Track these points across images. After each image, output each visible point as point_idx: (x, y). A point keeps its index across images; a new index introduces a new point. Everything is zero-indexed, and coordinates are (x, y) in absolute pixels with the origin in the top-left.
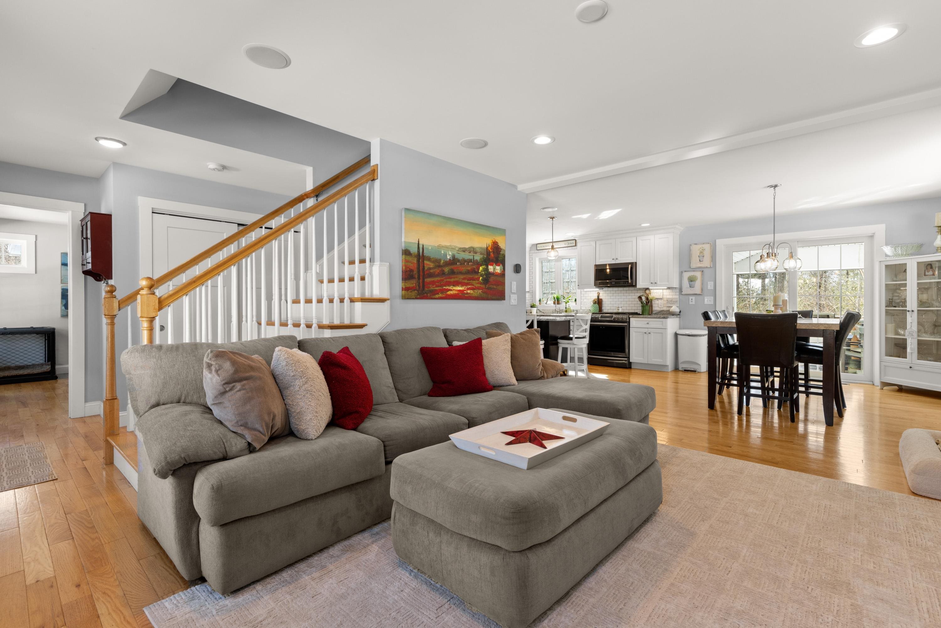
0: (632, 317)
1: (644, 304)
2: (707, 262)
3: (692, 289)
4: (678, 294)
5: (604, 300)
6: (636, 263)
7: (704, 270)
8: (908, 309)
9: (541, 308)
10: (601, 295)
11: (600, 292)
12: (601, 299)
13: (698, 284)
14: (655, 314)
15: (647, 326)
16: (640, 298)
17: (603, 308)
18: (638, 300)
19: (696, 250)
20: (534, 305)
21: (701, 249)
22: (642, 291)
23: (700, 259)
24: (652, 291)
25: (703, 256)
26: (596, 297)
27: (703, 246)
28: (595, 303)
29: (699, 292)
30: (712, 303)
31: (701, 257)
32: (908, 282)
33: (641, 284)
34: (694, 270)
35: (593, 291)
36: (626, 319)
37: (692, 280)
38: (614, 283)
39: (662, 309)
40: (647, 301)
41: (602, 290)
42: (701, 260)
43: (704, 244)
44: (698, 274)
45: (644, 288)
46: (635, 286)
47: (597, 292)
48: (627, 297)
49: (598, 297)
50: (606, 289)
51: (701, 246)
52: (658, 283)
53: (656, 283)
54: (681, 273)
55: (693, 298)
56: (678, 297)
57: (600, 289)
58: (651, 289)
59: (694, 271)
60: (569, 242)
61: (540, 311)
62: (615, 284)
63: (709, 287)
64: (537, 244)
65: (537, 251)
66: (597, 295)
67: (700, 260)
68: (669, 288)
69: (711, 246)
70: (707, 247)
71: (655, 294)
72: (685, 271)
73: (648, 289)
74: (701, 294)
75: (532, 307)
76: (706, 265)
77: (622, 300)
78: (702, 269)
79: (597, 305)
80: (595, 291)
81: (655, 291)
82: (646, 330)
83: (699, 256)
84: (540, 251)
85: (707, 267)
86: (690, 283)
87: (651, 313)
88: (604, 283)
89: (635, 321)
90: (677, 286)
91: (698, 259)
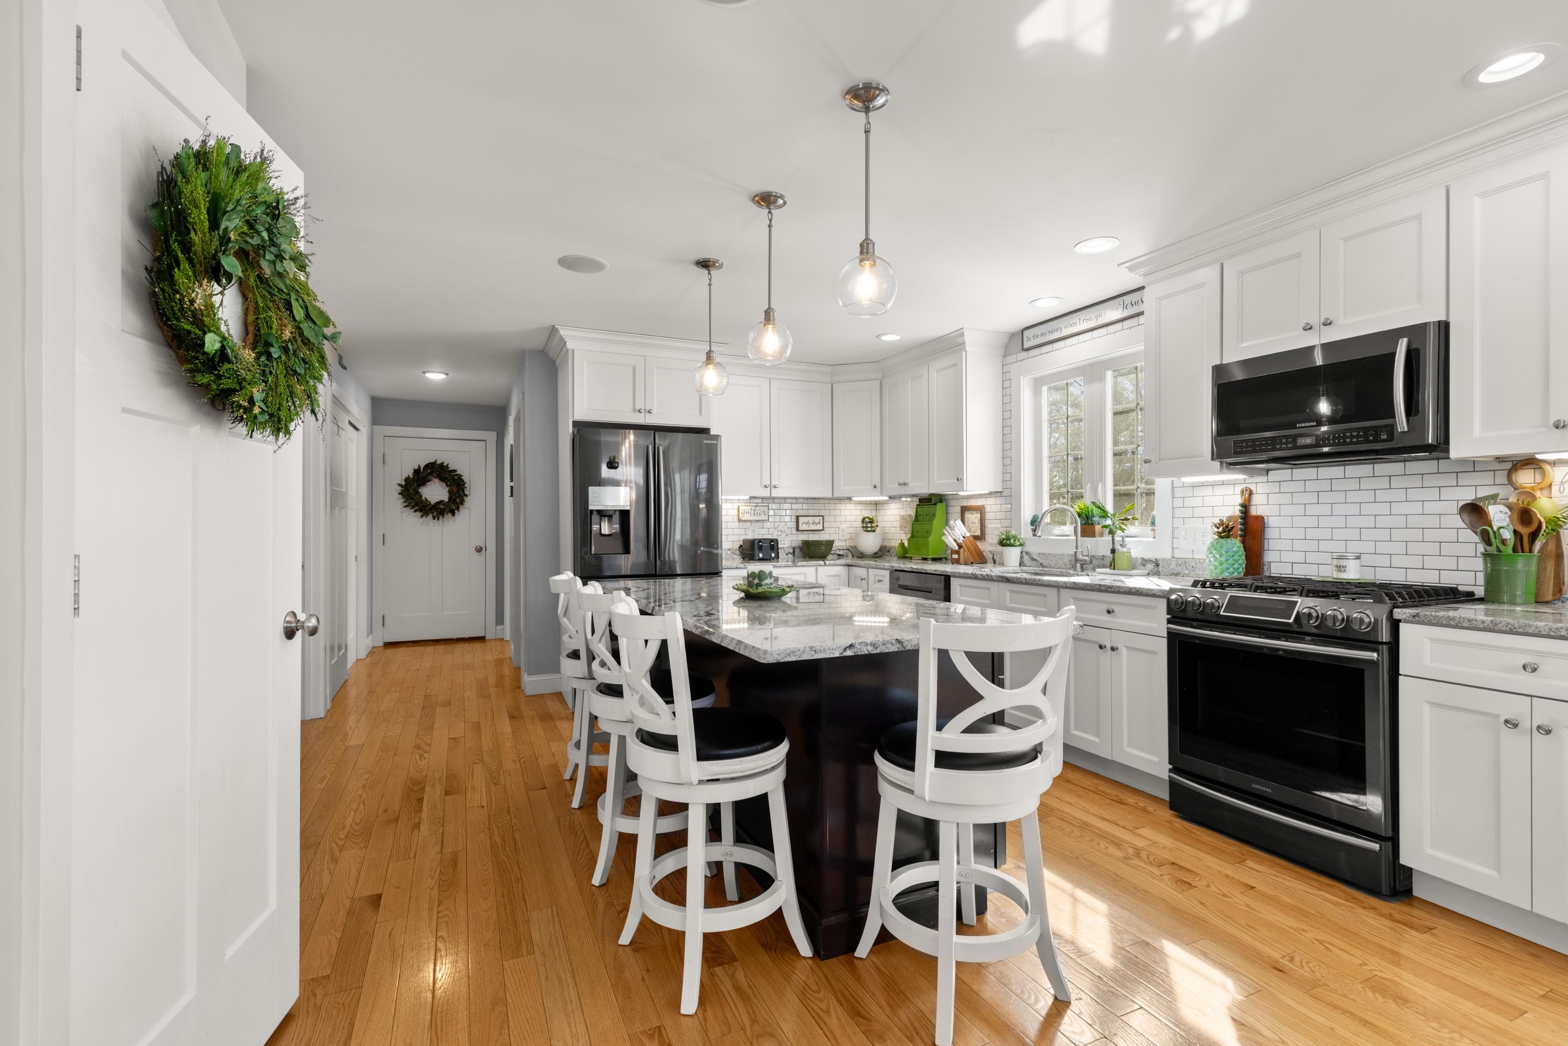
0: (1415, 620)
1: (1504, 542)
5: (1272, 522)
6: (1444, 328)
9: (1034, 548)
10: (1257, 500)
11: (1253, 487)
12: (1260, 519)
15: (1526, 682)
16: (1475, 510)
17: (1270, 556)
20: (1008, 539)
22: (1487, 478)
24: (1561, 473)
26: (1237, 511)
28: (1225, 531)
35: (1223, 483)
36: (1376, 625)
40: (1525, 531)
41: (1264, 479)
45: (1500, 459)
46: (1441, 447)
47: (1238, 489)
48: (1396, 508)
49: (1245, 508)
50: (1282, 474)
57: (1251, 473)
58: (1554, 463)
60: (1127, 299)
61: (1033, 559)
62: (1315, 446)
65: (1025, 354)
66: (1238, 500)
73: (1530, 462)
75: (1004, 543)
79: (1235, 544)
80: (1234, 483)
82: (1516, 708)
84: (1032, 353)
87: (1549, 597)
88: (1262, 445)
89: (1433, 640)
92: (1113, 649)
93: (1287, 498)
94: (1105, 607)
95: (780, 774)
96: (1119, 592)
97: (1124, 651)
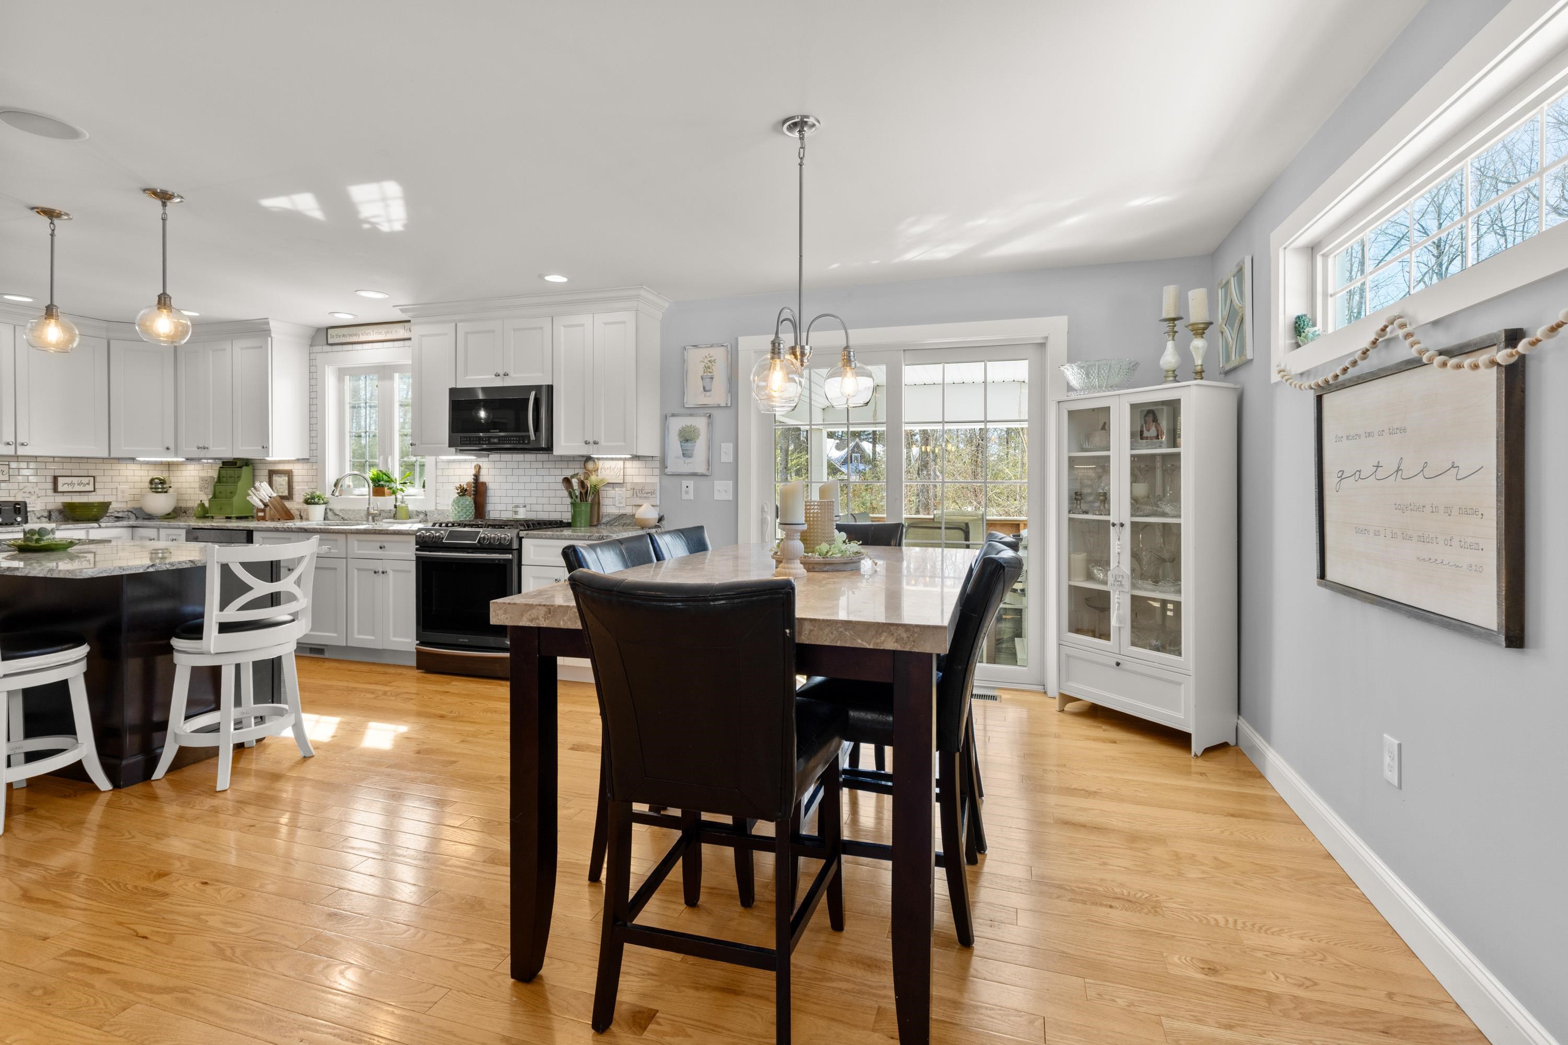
0: (528, 537)
1: (577, 497)
2: (719, 395)
3: (688, 460)
4: (657, 472)
5: (491, 486)
6: (550, 388)
7: (715, 412)
9: (336, 505)
10: (483, 472)
11: (481, 464)
12: (484, 484)
13: (700, 447)
14: (606, 524)
16: (567, 481)
17: (489, 507)
18: (561, 486)
19: (696, 360)
20: (313, 498)
21: (706, 360)
22: (577, 465)
23: (705, 385)
24: (600, 464)
25: (712, 378)
26: (470, 479)
27: (712, 352)
28: (463, 492)
29: (701, 469)
30: (730, 497)
31: (708, 377)
33: (564, 444)
34: (692, 411)
35: (465, 461)
36: (511, 541)
37: (687, 437)
38: (496, 440)
39: (622, 511)
40: (583, 492)
41: (486, 459)
42: (707, 388)
43: (712, 346)
44: (700, 423)
45: (583, 456)
46: (549, 449)
47: (474, 464)
49: (477, 477)
50: (494, 456)
51: (705, 352)
52: (603, 442)
53: (595, 443)
54: (665, 418)
55: (690, 483)
56: (656, 480)
57: (479, 456)
58: (598, 459)
59: (691, 415)
61: (336, 514)
62: (499, 443)
63: (723, 458)
64: (327, 329)
65: (329, 348)
66: (473, 472)
67: (704, 388)
68: (636, 458)
69: (728, 352)
70: (719, 354)
71: (608, 472)
72: (673, 415)
74: (707, 473)
75: (308, 502)
76: (716, 402)
77: (534, 486)
78: (708, 411)
79: (469, 500)
80: (471, 461)
81: (608, 464)
83: (702, 378)
84: (336, 348)
85: (719, 407)
86: (683, 444)
87: (595, 523)
88: (473, 441)
89: (535, 546)
90: (656, 452)
91: (700, 384)
92: (383, 573)
93: (509, 472)
94: (379, 544)
95: (82, 667)
96: (387, 534)
97: (391, 573)
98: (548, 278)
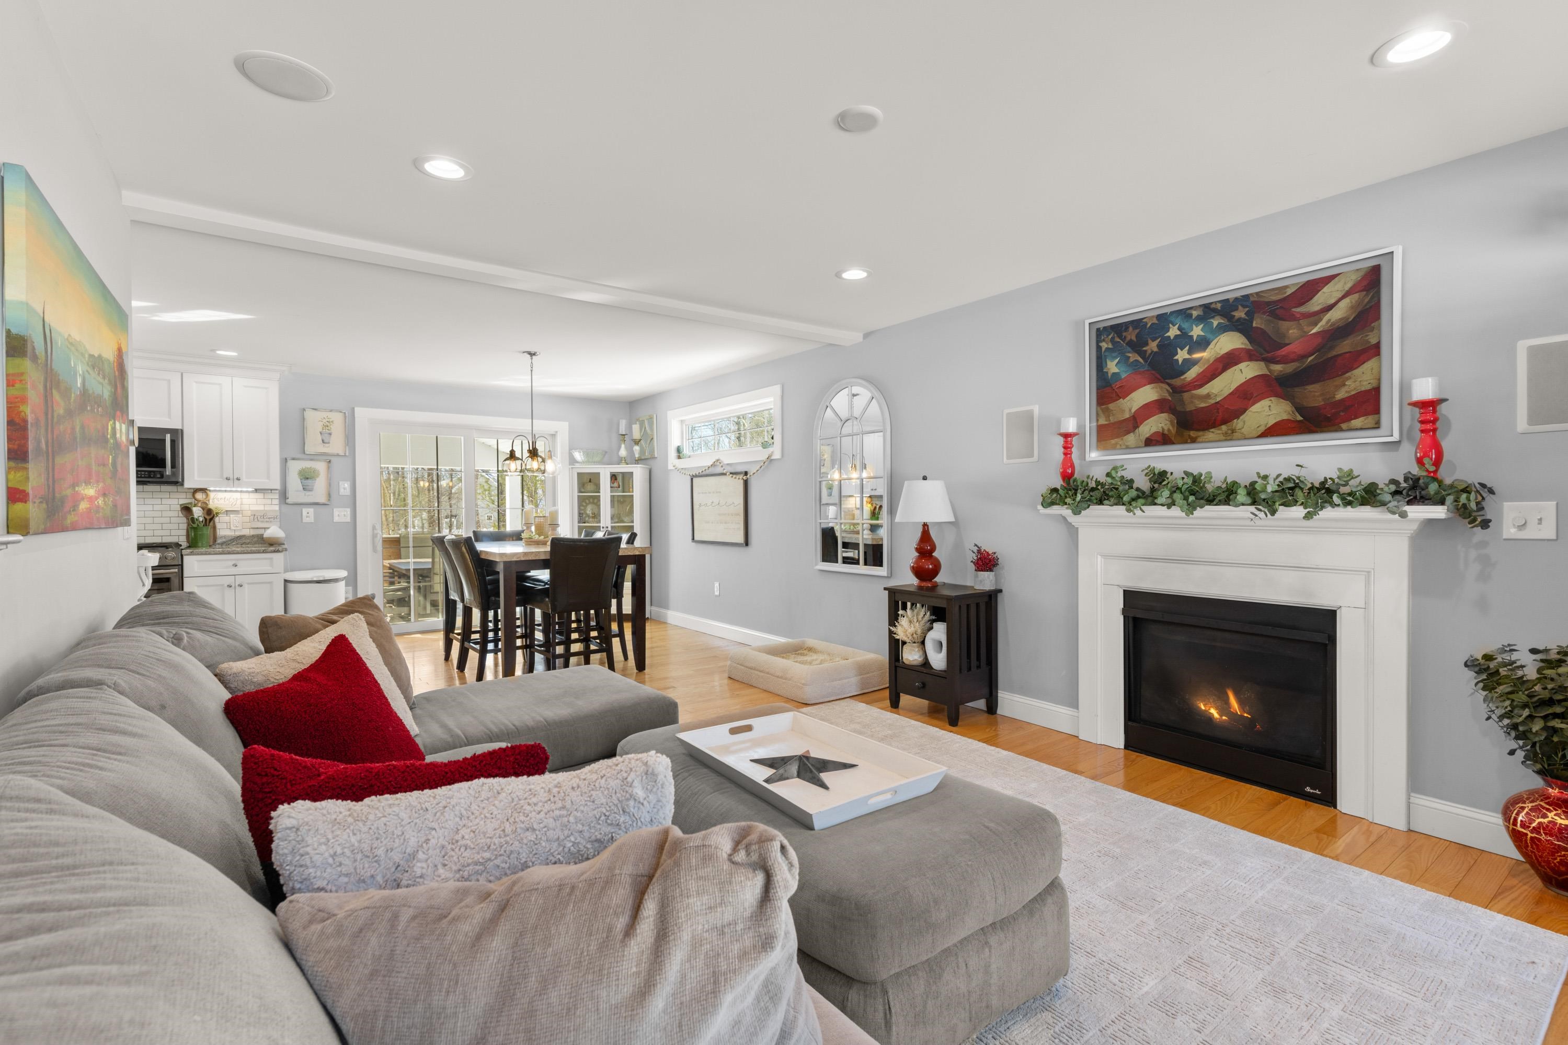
0: (184, 554)
1: (200, 522)
2: (337, 445)
3: (308, 493)
4: (278, 502)
6: (182, 431)
7: (333, 459)
8: (602, 525)
13: (320, 485)
14: (222, 544)
15: (234, 571)
16: (187, 509)
19: (314, 420)
21: (324, 421)
22: (193, 495)
23: (324, 438)
24: (212, 495)
25: (330, 434)
27: (331, 415)
29: (322, 500)
30: (348, 519)
31: (326, 435)
32: (602, 494)
33: (193, 477)
34: (312, 457)
36: (176, 558)
37: (307, 477)
39: (238, 534)
40: (208, 518)
42: (326, 441)
43: (331, 411)
44: (321, 466)
46: (180, 482)
51: (324, 414)
52: (244, 478)
53: (238, 479)
54: (284, 461)
55: (311, 510)
56: (277, 508)
59: (312, 460)
63: (342, 492)
67: (323, 441)
68: (256, 491)
69: (345, 417)
70: (337, 418)
71: (222, 502)
72: (293, 459)
73: (204, 490)
74: (327, 503)
76: (335, 451)
78: (330, 458)
81: (220, 495)
82: (230, 580)
83: (321, 433)
85: (338, 455)
86: (303, 481)
87: (211, 543)
90: (277, 485)
91: (319, 438)
98: (218, 352)
